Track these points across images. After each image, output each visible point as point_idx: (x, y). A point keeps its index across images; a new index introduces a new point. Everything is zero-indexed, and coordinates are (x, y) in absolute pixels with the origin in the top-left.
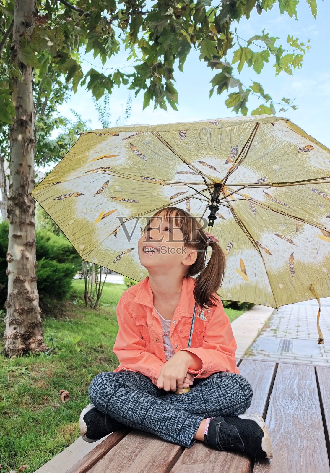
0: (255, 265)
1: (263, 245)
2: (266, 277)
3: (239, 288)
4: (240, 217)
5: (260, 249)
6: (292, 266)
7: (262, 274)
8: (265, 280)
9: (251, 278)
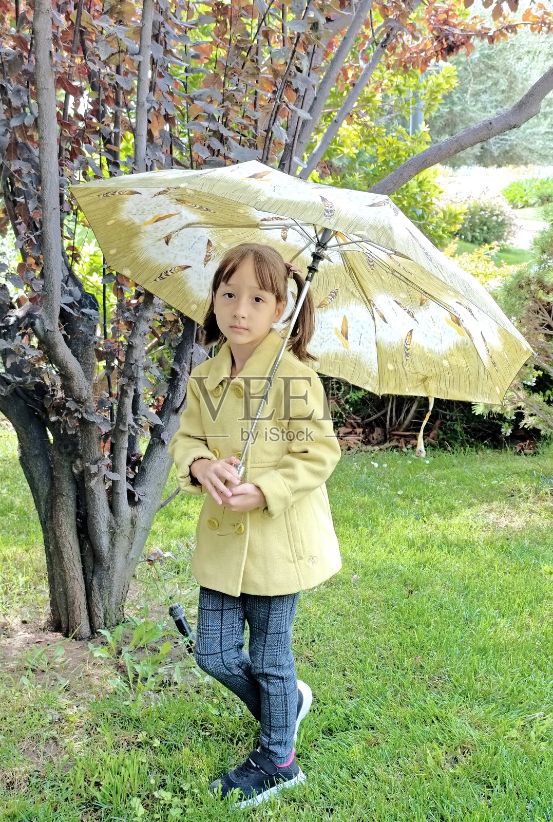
0: (363, 328)
1: (377, 306)
2: (374, 349)
3: (334, 357)
4: (352, 265)
5: (374, 310)
6: (408, 347)
7: (370, 343)
8: (371, 353)
9: (353, 347)
